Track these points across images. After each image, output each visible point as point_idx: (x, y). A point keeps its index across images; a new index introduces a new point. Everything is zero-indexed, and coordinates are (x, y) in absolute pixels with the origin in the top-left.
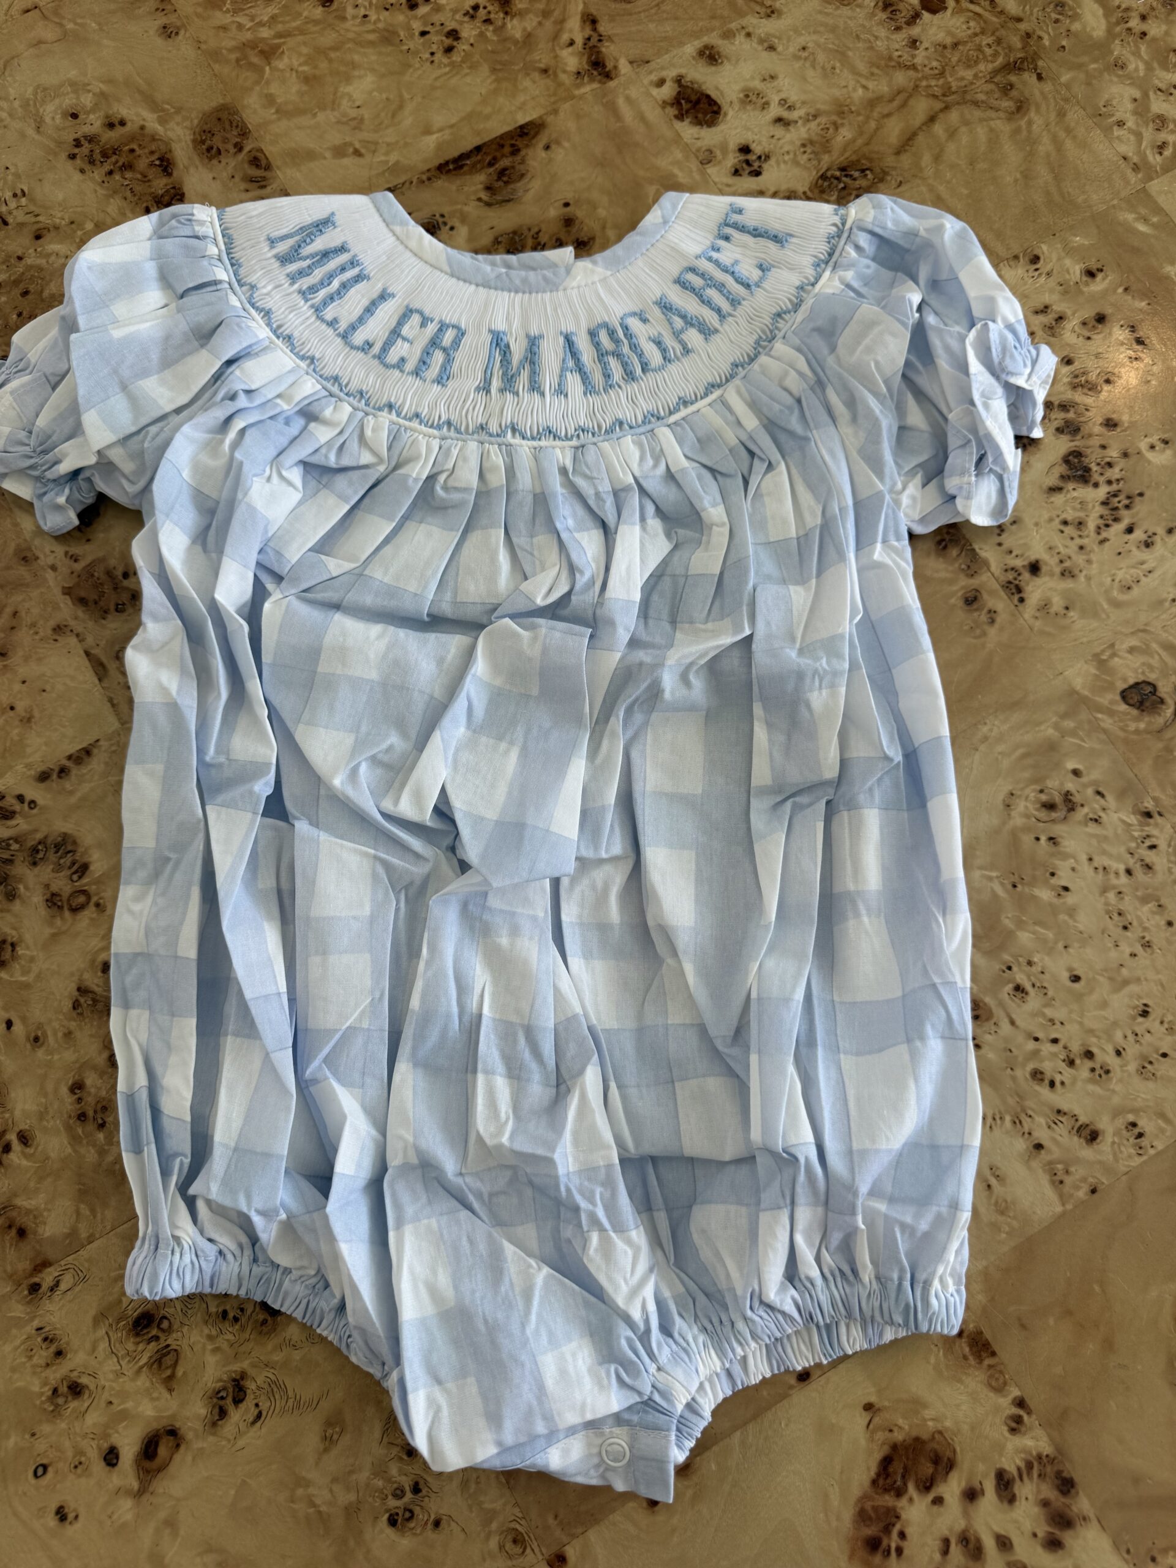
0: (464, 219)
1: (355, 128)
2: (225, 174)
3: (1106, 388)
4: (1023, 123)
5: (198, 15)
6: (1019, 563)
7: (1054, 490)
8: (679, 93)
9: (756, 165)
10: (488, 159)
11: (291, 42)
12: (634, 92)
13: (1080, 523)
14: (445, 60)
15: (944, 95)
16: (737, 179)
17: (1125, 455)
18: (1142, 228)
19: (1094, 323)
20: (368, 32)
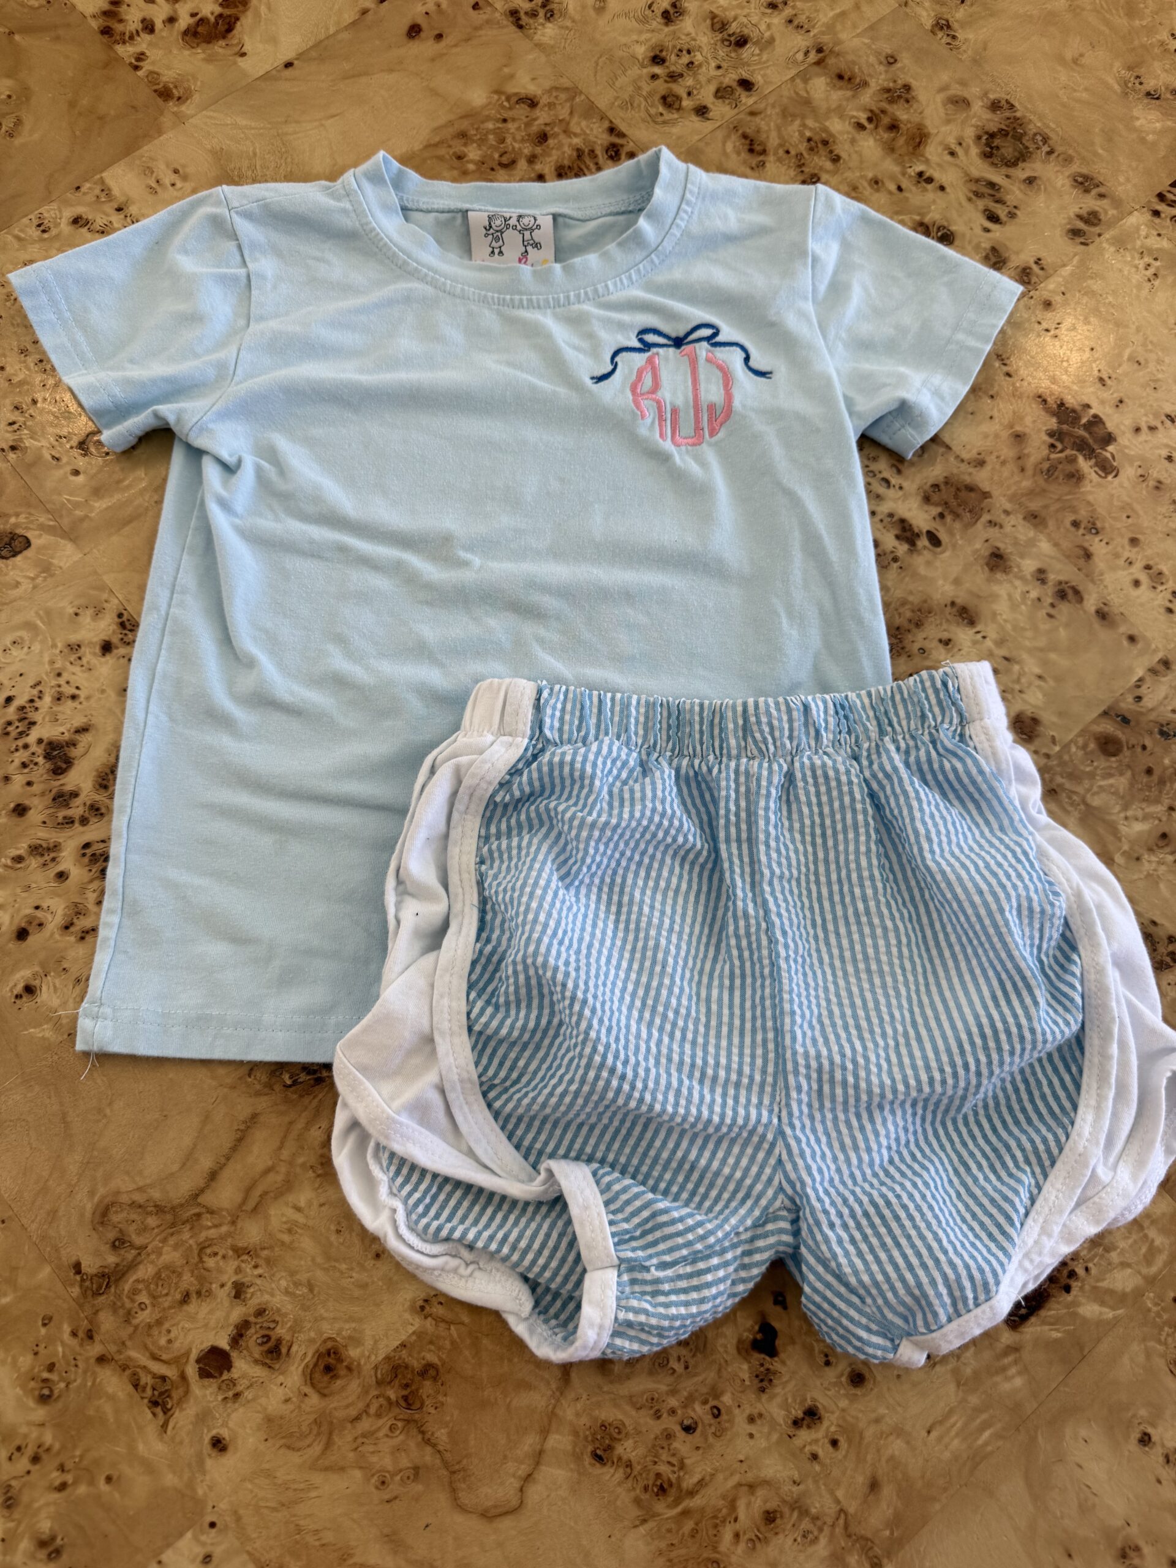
3: (21, 852)
4: (101, 1191)
7: (83, 730)
15: (198, 1215)
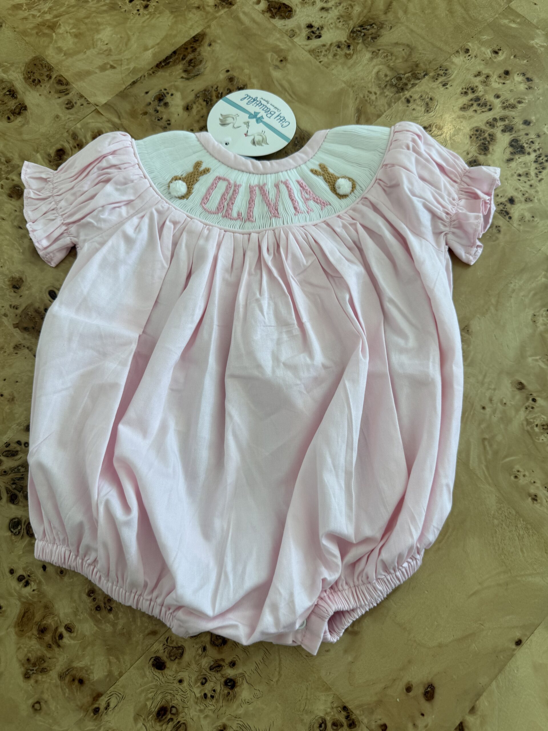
0: (177, 89)
1: (108, 55)
2: (45, 92)
5: (10, 15)
6: (503, 200)
8: (269, 5)
9: (317, 32)
10: (181, 56)
11: (62, 19)
12: (246, 9)
13: (527, 174)
14: (146, 12)
16: (310, 41)
17: (539, 136)
18: (513, 25)
19: (504, 75)
20: (102, 6)
